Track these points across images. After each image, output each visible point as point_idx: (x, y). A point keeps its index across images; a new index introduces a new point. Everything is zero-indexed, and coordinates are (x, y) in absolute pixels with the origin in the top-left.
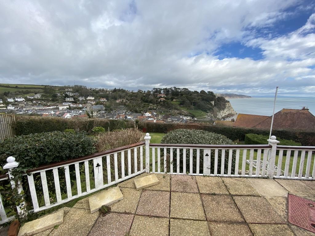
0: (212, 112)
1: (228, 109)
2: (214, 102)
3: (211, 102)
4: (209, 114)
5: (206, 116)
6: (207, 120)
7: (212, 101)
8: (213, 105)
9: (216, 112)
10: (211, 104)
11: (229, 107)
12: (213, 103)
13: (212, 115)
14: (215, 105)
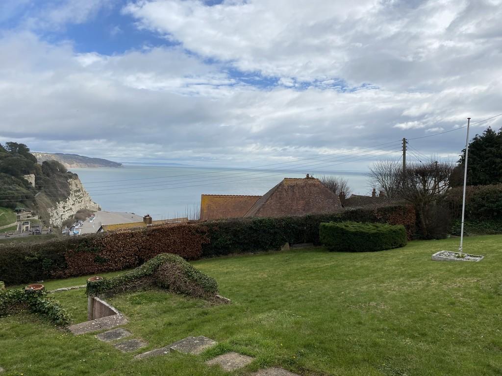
0: (34, 209)
1: (75, 196)
2: (33, 176)
3: (26, 177)
4: (24, 215)
5: (15, 224)
6: (22, 235)
7: (29, 173)
8: (33, 185)
9: (44, 208)
10: (27, 184)
11: (79, 191)
12: (31, 179)
13: (36, 218)
14: (39, 187)
